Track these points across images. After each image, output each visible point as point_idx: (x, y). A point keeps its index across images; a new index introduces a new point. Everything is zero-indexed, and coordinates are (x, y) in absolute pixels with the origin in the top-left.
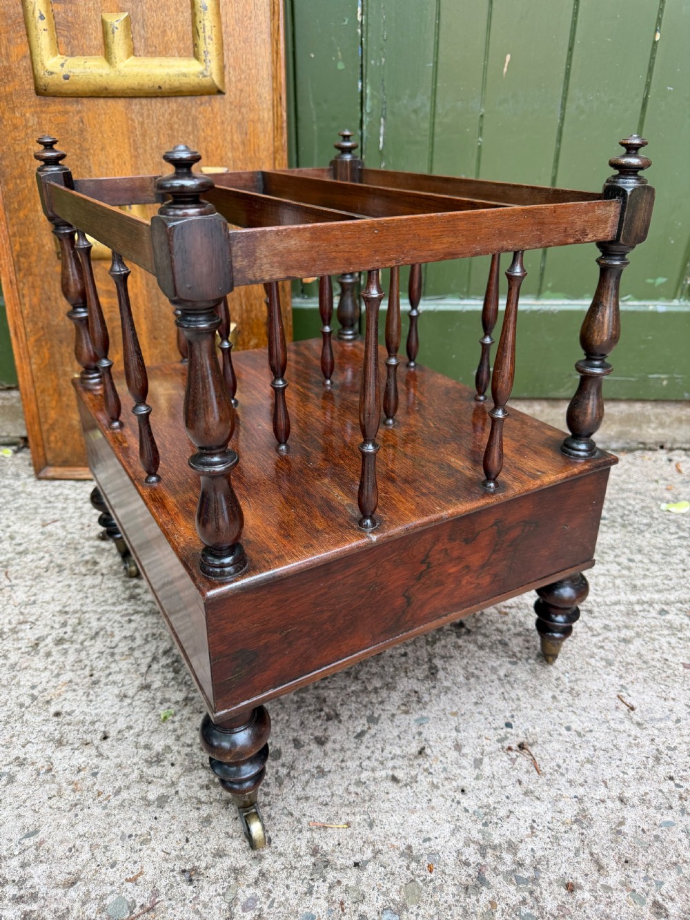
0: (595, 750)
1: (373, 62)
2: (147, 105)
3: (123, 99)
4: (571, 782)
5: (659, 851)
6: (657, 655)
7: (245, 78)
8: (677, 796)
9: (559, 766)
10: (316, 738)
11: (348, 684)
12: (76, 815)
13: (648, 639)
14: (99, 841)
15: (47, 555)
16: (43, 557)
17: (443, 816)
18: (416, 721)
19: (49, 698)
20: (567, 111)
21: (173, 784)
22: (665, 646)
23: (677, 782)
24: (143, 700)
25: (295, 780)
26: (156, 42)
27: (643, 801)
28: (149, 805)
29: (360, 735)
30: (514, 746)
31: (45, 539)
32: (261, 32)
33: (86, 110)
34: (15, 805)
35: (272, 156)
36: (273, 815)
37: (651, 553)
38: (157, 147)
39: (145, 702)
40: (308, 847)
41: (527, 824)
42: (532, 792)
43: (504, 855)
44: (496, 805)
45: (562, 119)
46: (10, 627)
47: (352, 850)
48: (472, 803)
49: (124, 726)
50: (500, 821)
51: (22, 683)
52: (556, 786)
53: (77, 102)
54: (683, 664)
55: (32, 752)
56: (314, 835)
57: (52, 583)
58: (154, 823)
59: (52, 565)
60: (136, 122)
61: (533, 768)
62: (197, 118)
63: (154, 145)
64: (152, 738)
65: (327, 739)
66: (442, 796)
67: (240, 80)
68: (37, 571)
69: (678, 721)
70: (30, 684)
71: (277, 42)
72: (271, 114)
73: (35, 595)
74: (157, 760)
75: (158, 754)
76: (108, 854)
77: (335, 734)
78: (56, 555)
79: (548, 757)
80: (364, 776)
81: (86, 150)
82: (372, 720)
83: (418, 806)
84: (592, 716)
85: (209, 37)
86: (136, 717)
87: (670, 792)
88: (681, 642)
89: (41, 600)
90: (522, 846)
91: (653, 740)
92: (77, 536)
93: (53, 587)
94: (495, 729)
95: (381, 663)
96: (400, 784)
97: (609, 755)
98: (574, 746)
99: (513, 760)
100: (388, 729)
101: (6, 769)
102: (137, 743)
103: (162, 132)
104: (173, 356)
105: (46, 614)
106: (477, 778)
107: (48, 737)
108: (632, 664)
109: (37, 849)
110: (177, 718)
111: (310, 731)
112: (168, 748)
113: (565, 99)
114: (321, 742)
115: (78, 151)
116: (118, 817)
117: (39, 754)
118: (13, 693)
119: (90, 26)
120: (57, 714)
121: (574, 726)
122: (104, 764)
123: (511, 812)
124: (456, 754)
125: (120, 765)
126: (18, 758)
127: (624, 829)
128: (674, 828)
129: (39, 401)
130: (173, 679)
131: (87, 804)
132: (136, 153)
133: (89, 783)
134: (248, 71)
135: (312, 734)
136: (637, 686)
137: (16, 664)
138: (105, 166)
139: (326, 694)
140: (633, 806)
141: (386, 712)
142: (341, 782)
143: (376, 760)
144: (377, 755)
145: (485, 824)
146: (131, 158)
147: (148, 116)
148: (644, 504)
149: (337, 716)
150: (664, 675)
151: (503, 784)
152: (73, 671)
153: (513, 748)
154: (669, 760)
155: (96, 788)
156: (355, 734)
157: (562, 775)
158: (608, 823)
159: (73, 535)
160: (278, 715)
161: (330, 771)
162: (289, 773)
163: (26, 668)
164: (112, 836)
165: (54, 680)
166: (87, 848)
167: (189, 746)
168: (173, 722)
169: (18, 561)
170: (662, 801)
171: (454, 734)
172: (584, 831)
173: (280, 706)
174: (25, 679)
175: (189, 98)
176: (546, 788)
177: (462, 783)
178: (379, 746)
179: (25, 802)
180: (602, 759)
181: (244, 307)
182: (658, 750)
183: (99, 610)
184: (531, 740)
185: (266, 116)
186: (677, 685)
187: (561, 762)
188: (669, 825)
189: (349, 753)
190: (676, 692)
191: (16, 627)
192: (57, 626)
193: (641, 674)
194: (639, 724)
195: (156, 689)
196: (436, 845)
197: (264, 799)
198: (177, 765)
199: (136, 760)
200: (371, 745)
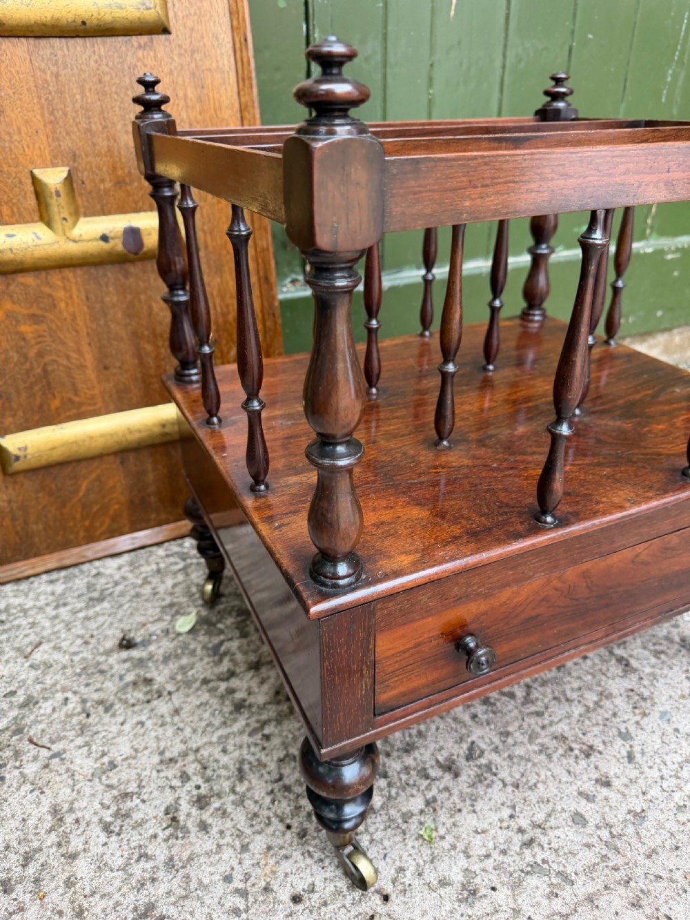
2: (62, 49)
3: (24, 40)
7: (195, 14)
10: (597, 781)
11: (569, 710)
15: (69, 695)
16: (67, 699)
18: (661, 719)
19: (264, 884)
20: (507, 59)
24: (382, 827)
25: (625, 838)
29: (630, 757)
31: (44, 674)
35: (238, 115)
36: (645, 888)
38: (82, 107)
39: (385, 829)
45: (504, 68)
46: (110, 812)
49: (393, 871)
51: (206, 881)
57: (114, 729)
59: (89, 704)
60: (49, 72)
62: (136, 66)
63: (78, 106)
64: (439, 869)
65: (607, 777)
67: (189, 16)
68: (75, 720)
70: (217, 877)
72: (232, 59)
73: (104, 754)
74: (470, 892)
75: (463, 885)
77: (609, 767)
78: (82, 689)
82: (625, 736)
86: (396, 853)
89: (119, 759)
92: (85, 655)
93: (120, 733)
95: (575, 674)
100: (647, 739)
102: (428, 884)
103: (87, 87)
104: (132, 387)
105: (147, 773)
110: (442, 831)
111: (585, 777)
113: (505, 46)
114: (606, 783)
118: (208, 902)
120: (296, 899)
130: (390, 785)
132: (52, 118)
135: (590, 779)
137: (171, 859)
138: (7, 138)
139: (560, 730)
141: (629, 723)
142: (665, 816)
143: (671, 776)
144: (666, 772)
146: (45, 125)
147: (65, 65)
149: (591, 747)
152: (259, 833)
156: (626, 759)
159: (81, 655)
160: (538, 774)
161: (643, 811)
162: (611, 833)
163: (190, 859)
165: (245, 855)
168: (443, 838)
169: (32, 717)
173: (530, 765)
174: (205, 872)
175: (123, 38)
178: (658, 761)
181: (219, 310)
183: (214, 739)
185: (227, 63)
189: (640, 781)
191: (119, 809)
192: (176, 783)
195: (382, 808)
197: (621, 875)
198: (498, 887)
199: (448, 906)
200: (650, 763)
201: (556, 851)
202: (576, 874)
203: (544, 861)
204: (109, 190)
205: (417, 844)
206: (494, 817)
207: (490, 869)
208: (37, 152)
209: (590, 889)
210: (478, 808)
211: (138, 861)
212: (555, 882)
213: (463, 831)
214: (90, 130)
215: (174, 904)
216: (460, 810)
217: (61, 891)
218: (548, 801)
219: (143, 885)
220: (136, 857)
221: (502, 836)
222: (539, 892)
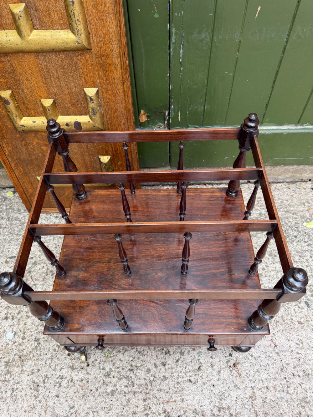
0: (260, 366)
1: (176, 14)
2: (47, 56)
3: (33, 54)
4: (250, 381)
5: (277, 409)
6: (289, 317)
7: (102, 41)
8: (286, 386)
9: (247, 374)
10: (162, 363)
12: (85, 400)
13: (287, 308)
14: (95, 410)
15: (45, 265)
16: (44, 267)
17: (207, 397)
18: (197, 354)
20: (290, 37)
21: (115, 385)
22: (293, 311)
23: (287, 380)
25: (156, 382)
26: (46, 19)
27: (274, 388)
28: (108, 395)
29: (177, 361)
30: (232, 365)
32: (109, 13)
33: (13, 60)
34: (64, 396)
36: (150, 398)
37: (295, 256)
38: (57, 78)
40: (163, 410)
41: (235, 399)
42: (237, 385)
43: (226, 411)
44: (224, 392)
45: (287, 42)
47: (177, 411)
48: (216, 391)
49: (94, 359)
50: (225, 398)
52: (246, 383)
53: (7, 56)
54: (298, 321)
55: (64, 373)
56: (164, 405)
58: (111, 402)
59: (48, 271)
60: (43, 65)
61: (238, 375)
62: (77, 62)
63: (55, 77)
64: (105, 365)
65: (166, 363)
66: (207, 388)
67: (99, 41)
68: (43, 275)
69: (292, 351)
71: (120, 21)
72: (119, 60)
74: (108, 375)
75: (108, 372)
76: (99, 414)
77: (169, 361)
79: (244, 370)
80: (180, 380)
81: (18, 81)
82: (182, 353)
83: (198, 393)
84: (261, 350)
85: (78, 20)
86: (97, 355)
87: (284, 384)
88: (299, 309)
90: (232, 408)
91: (281, 361)
94: (226, 357)
96: (192, 383)
97: (265, 368)
98: (253, 364)
99: (231, 371)
100: (187, 358)
101: (57, 381)
102: (100, 367)
103: (59, 71)
106: (218, 380)
107: (68, 366)
108: (279, 322)
109: (75, 414)
110: (112, 355)
111: (160, 360)
112: (111, 369)
113: (290, 30)
114: (164, 365)
115: (14, 82)
116: (99, 400)
117: (67, 374)
118: (50, 345)
119: (3, 12)
120: (69, 355)
121: (254, 355)
122: (91, 377)
123: (229, 394)
124: (211, 369)
125: (95, 378)
126: (60, 375)
127: (267, 400)
128: (283, 400)
129: (23, 186)
131: (88, 395)
132: (46, 81)
133: (87, 386)
134: (103, 36)
135: (161, 361)
136: (279, 334)
140: (271, 391)
141: (187, 350)
142: (172, 383)
143: (184, 373)
144: (184, 371)
145: (221, 400)
146: (44, 84)
147: (49, 62)
148: (296, 222)
149: (169, 352)
150: (290, 328)
151: (227, 382)
153: (232, 366)
154: (286, 370)
155: (89, 388)
156: (176, 361)
157: (248, 377)
158: (262, 398)
160: (148, 352)
161: (168, 378)
162: (154, 379)
164: (99, 408)
166: (91, 413)
167: (118, 368)
168: (111, 357)
169: (34, 269)
170: (281, 388)
171: (211, 360)
172: (253, 402)
175: (70, 52)
176: (242, 384)
177: (213, 382)
178: (184, 366)
179: (67, 394)
180: (263, 371)
182: (282, 365)
184: (238, 362)
185: (117, 61)
186: (294, 333)
187: (248, 372)
188: (282, 398)
189: (174, 369)
190: (293, 337)
193: (282, 328)
194: (278, 353)
196: (204, 408)
197: (146, 391)
198: (115, 377)
199: (101, 375)
200: (181, 366)
201: (136, 376)
202: (136, 384)
203: (131, 377)
204: (69, 107)
205: (104, 355)
206: (127, 358)
207: (116, 372)
208: (42, 93)
209: (137, 390)
210: (125, 354)
211: (41, 326)
212: (129, 383)
213: (117, 358)
214: (61, 86)
215: (44, 341)
216: (120, 352)
217: (23, 325)
218: (144, 361)
219: (39, 333)
220: (41, 324)
221: (126, 364)
222: (124, 384)
